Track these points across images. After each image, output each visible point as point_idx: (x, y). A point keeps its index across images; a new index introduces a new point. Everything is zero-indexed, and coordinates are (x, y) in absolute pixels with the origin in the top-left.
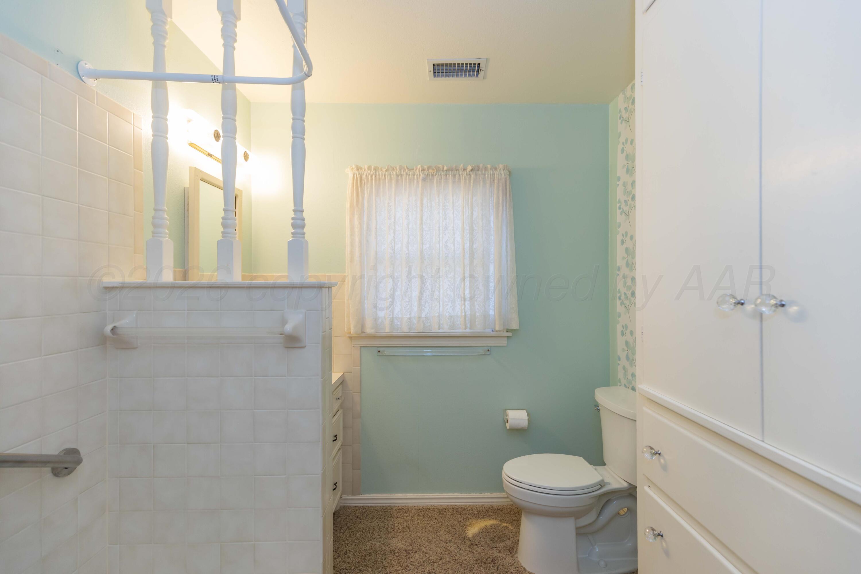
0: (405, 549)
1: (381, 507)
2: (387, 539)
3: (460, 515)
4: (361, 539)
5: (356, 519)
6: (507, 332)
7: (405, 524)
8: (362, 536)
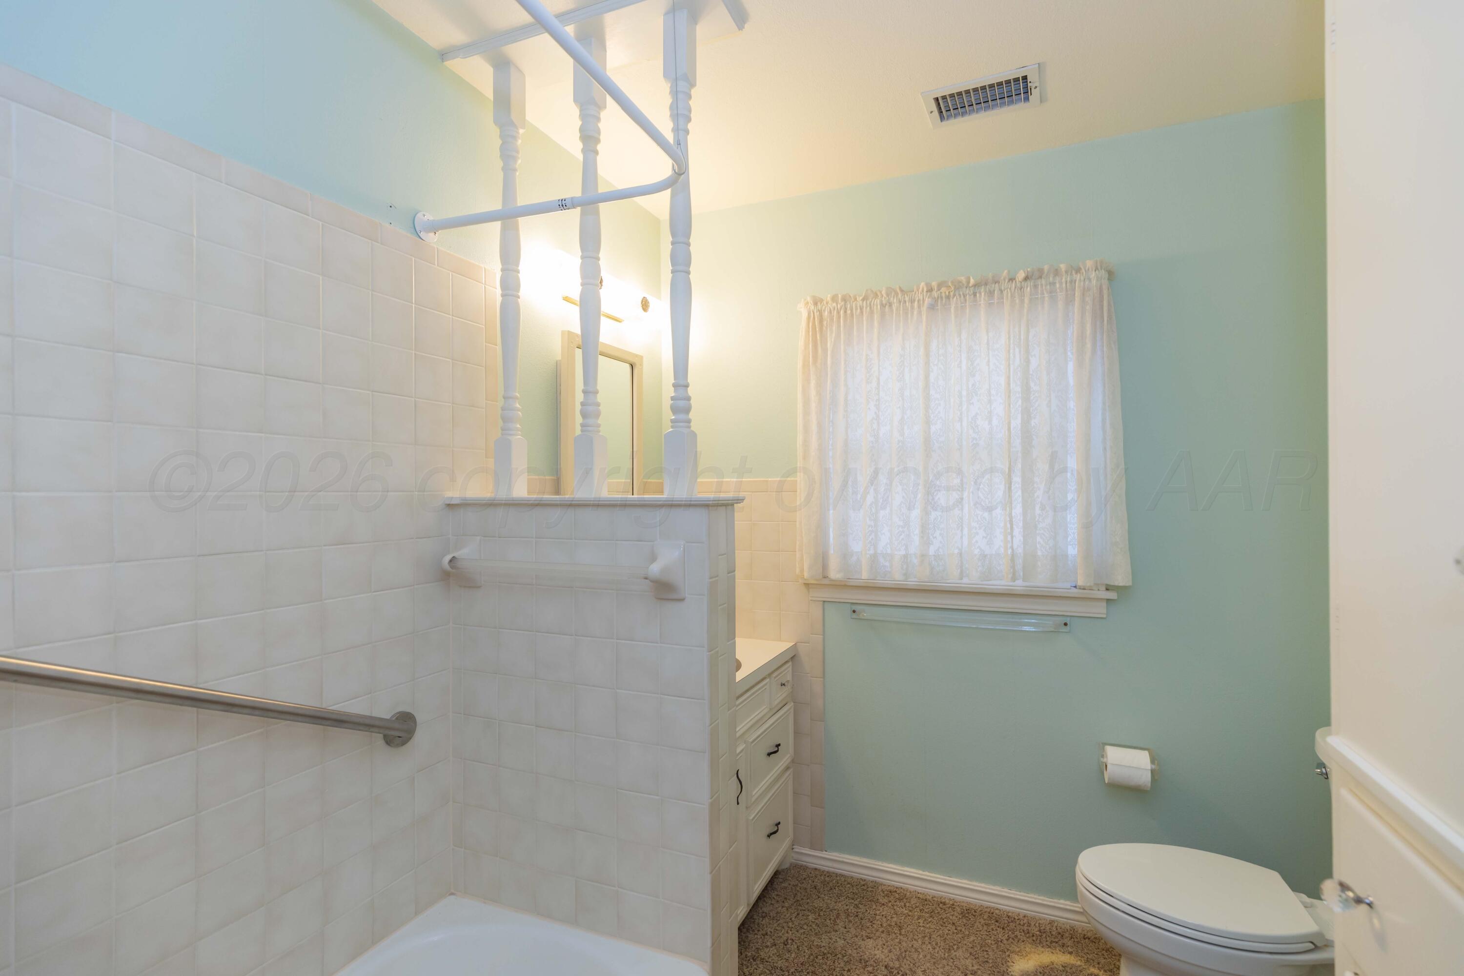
0: (886, 963)
1: (859, 880)
2: (859, 938)
3: (1003, 929)
4: (814, 926)
5: (812, 890)
6: (1107, 589)
7: (895, 919)
8: (817, 921)
